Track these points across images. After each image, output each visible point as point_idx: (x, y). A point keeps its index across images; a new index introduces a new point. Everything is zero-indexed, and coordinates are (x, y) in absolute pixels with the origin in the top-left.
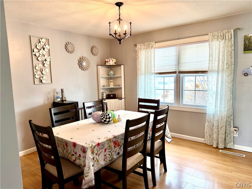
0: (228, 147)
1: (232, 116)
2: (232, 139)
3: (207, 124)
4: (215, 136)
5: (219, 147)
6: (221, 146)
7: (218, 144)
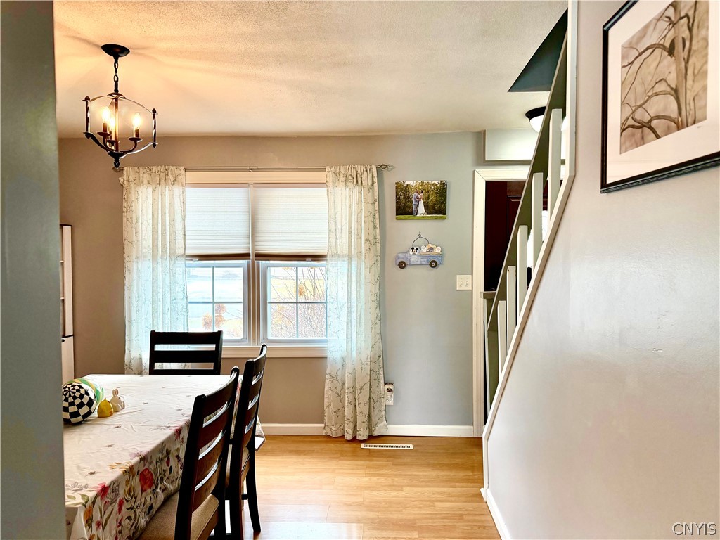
0: (376, 434)
1: (381, 358)
2: (384, 413)
3: (328, 384)
4: (348, 411)
5: (359, 438)
6: (363, 434)
7: (355, 430)
